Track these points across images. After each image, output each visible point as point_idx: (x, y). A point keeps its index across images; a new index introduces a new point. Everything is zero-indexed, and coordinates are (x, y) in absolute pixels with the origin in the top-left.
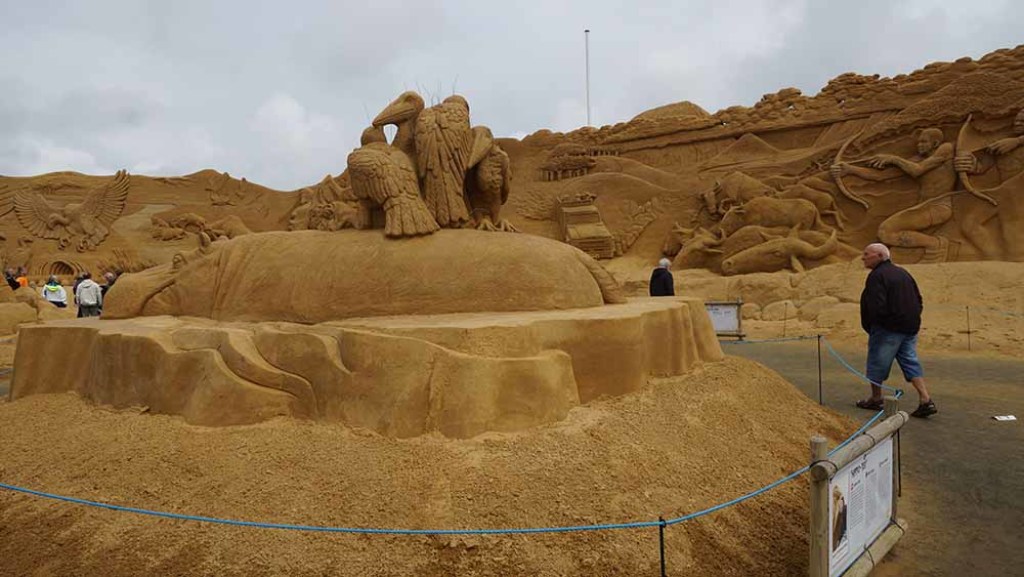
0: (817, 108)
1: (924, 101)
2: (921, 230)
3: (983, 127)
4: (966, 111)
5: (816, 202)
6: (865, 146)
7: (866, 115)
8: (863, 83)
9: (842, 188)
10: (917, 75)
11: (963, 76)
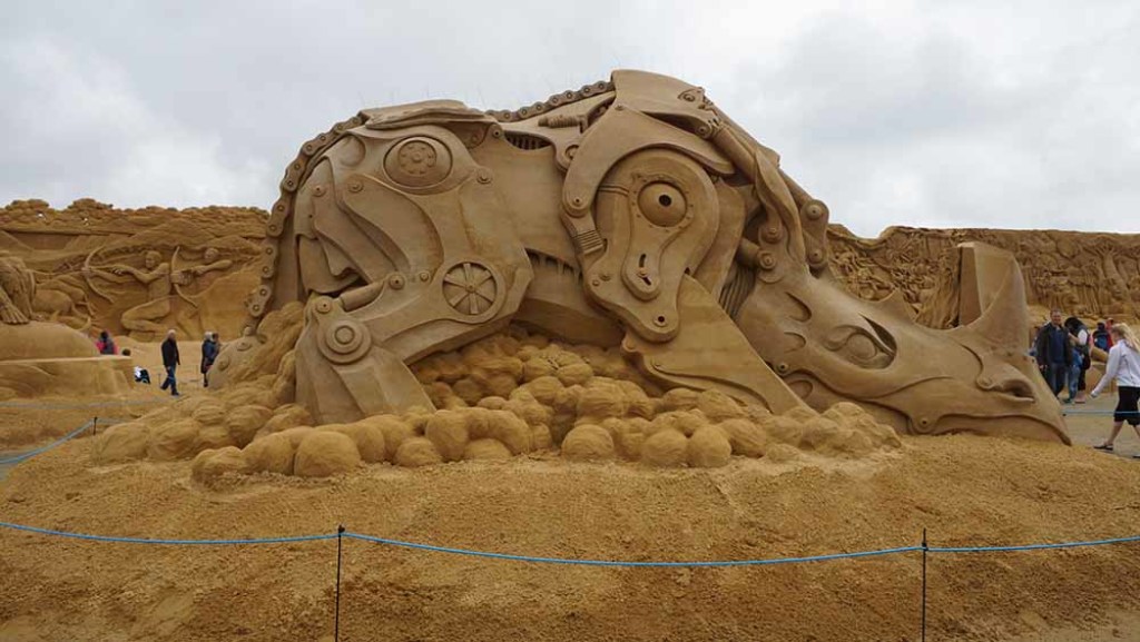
0: (65, 221)
1: (147, 231)
2: (151, 320)
3: (187, 256)
4: (176, 244)
5: (70, 294)
6: (107, 257)
7: (106, 234)
8: (101, 209)
9: (92, 285)
10: (141, 212)
11: (173, 220)
